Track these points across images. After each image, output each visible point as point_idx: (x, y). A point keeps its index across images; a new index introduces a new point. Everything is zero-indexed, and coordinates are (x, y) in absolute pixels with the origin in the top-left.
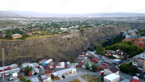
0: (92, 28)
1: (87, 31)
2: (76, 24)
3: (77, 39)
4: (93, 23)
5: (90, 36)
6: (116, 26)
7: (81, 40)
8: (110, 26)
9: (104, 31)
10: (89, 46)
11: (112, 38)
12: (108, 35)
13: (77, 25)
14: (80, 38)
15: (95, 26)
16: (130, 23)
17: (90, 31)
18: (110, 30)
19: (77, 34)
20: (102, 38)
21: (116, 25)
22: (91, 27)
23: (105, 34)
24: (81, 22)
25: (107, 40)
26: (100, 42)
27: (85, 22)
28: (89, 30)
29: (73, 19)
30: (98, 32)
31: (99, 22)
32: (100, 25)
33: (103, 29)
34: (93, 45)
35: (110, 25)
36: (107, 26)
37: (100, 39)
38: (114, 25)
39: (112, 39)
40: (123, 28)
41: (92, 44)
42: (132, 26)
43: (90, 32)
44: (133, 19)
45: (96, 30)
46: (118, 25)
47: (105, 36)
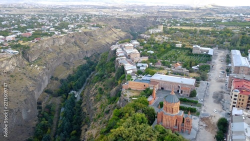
0: (49, 37)
1: (40, 45)
2: (13, 25)
3: (12, 76)
4: (53, 21)
5: (47, 59)
6: (97, 28)
7: (24, 77)
8: (86, 30)
9: (76, 40)
10: (47, 83)
11: (92, 53)
12: (85, 50)
13: (14, 29)
14: (22, 71)
15: (56, 33)
16: (118, 19)
17: (47, 46)
18: (87, 38)
19: (11, 62)
20: (74, 57)
21: (97, 26)
22: (46, 35)
23: (79, 47)
24: (25, 18)
25: (84, 59)
26: (71, 67)
27: (35, 19)
28: (44, 44)
29: (6, 10)
30: (63, 45)
31: (64, 19)
32: (67, 28)
33: (73, 37)
34: (57, 79)
35: (86, 28)
36: (80, 31)
37: (69, 59)
38: (93, 26)
39: (94, 56)
40: (110, 32)
41: (55, 76)
42: (122, 25)
43: (47, 48)
44: (120, 10)
45: (58, 41)
46: (101, 27)
47: (79, 52)
